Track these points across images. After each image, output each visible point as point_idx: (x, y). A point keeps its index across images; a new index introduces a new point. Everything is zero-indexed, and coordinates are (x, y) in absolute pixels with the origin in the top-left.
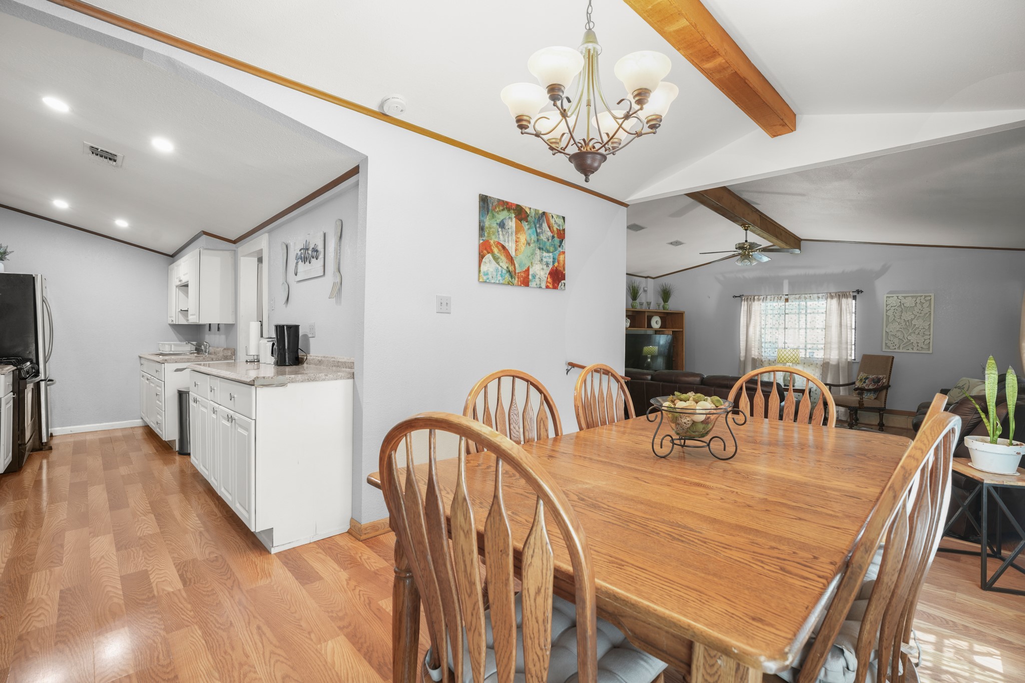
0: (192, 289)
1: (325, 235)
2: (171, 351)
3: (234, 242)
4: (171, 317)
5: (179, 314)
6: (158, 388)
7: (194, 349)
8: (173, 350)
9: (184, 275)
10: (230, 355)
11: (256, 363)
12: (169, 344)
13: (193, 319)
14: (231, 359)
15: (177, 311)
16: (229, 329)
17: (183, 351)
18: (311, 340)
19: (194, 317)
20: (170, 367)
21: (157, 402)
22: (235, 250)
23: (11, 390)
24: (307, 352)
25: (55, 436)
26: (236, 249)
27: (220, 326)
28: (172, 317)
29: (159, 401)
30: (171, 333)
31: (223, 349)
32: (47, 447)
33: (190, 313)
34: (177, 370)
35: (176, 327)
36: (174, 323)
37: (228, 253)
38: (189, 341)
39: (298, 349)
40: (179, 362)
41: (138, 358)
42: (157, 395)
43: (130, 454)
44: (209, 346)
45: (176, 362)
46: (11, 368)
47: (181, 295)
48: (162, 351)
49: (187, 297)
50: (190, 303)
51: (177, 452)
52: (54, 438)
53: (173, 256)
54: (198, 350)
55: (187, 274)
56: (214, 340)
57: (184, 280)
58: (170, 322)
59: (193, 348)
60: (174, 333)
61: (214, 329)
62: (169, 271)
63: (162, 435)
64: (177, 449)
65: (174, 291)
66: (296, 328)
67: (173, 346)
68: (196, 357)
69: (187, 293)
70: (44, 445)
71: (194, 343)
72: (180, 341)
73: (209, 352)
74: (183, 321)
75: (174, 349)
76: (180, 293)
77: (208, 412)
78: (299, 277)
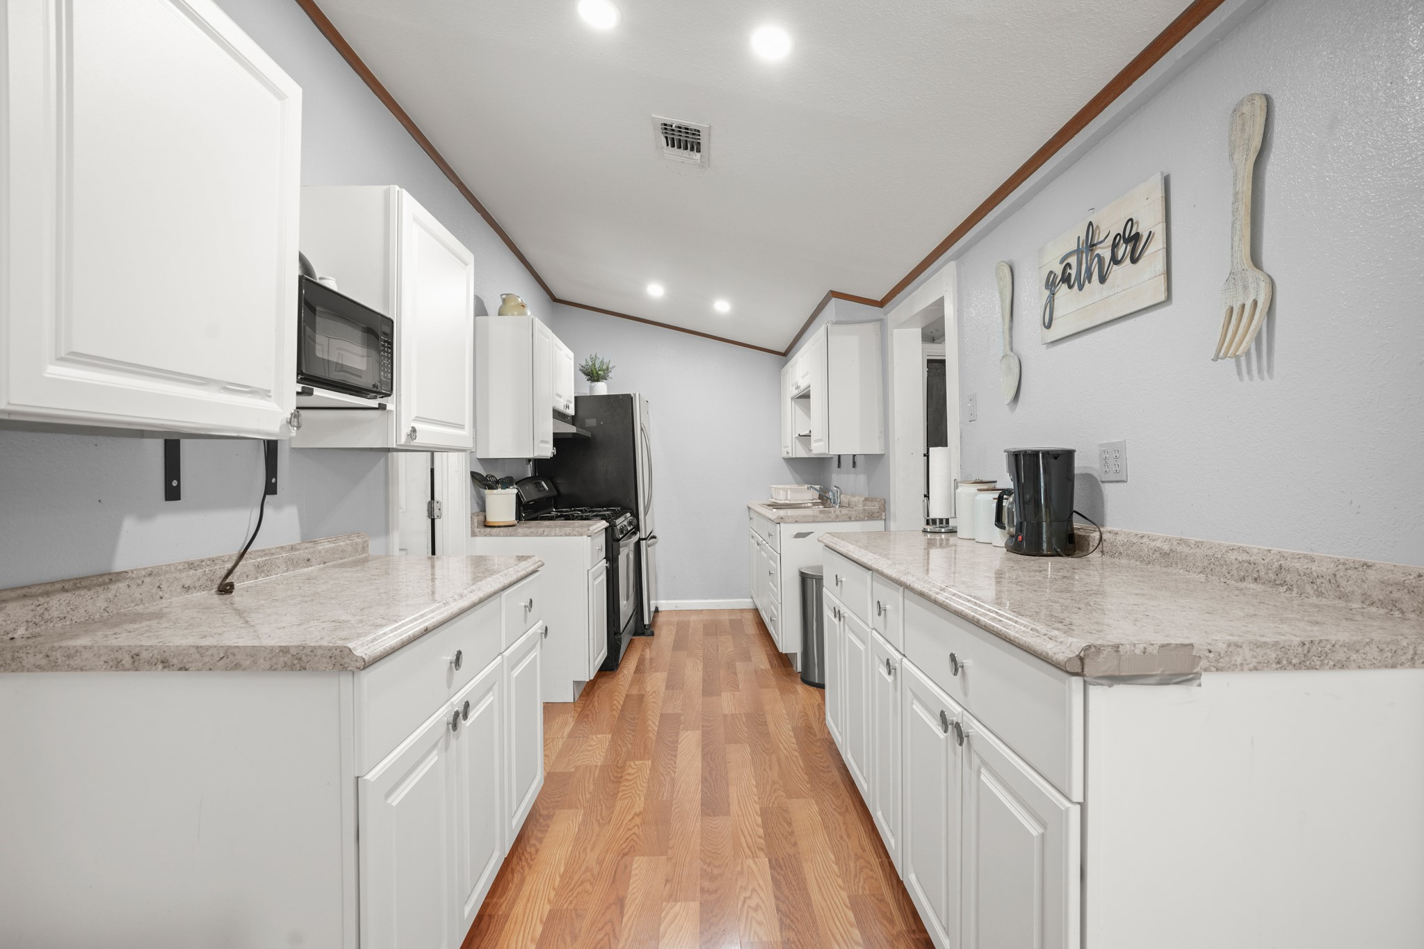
0: (816, 400)
1: (1167, 182)
2: (787, 499)
3: (881, 304)
4: (784, 447)
5: (797, 441)
6: (771, 562)
7: (817, 497)
8: (789, 498)
9: (803, 377)
10: (878, 510)
11: (943, 536)
12: (784, 489)
13: (818, 448)
14: (878, 518)
15: (794, 436)
16: (874, 463)
17: (802, 500)
18: (1109, 490)
19: (822, 443)
20: (788, 530)
21: (771, 583)
22: (881, 320)
23: (604, 556)
24: (1096, 521)
25: (661, 611)
26: (884, 317)
27: (857, 459)
28: (787, 447)
29: (772, 582)
30: (786, 470)
31: (863, 499)
32: (649, 631)
33: (813, 438)
34: (799, 535)
35: (792, 462)
36: (790, 456)
37: (870, 327)
38: (811, 482)
39: (1072, 512)
40: (800, 522)
41: (747, 508)
42: (770, 573)
43: (737, 664)
44: (841, 494)
45: (796, 521)
46: (604, 524)
47: (799, 411)
48: (776, 499)
49: (809, 416)
50: (816, 425)
51: (799, 675)
52: (660, 614)
53: (785, 355)
54: (824, 499)
55: (807, 374)
56: (846, 483)
57: (803, 385)
58: (785, 455)
59: (816, 495)
60: (789, 470)
61: (846, 463)
62: (782, 377)
63: (778, 642)
64: (799, 669)
65: (789, 407)
66: (1065, 458)
67: (789, 492)
68: (821, 512)
69: (807, 410)
70: (647, 627)
71: (817, 487)
72: (798, 483)
73: (840, 503)
74: (802, 453)
75: (791, 498)
76: (797, 407)
77: (866, 650)
78: (1058, 331)
